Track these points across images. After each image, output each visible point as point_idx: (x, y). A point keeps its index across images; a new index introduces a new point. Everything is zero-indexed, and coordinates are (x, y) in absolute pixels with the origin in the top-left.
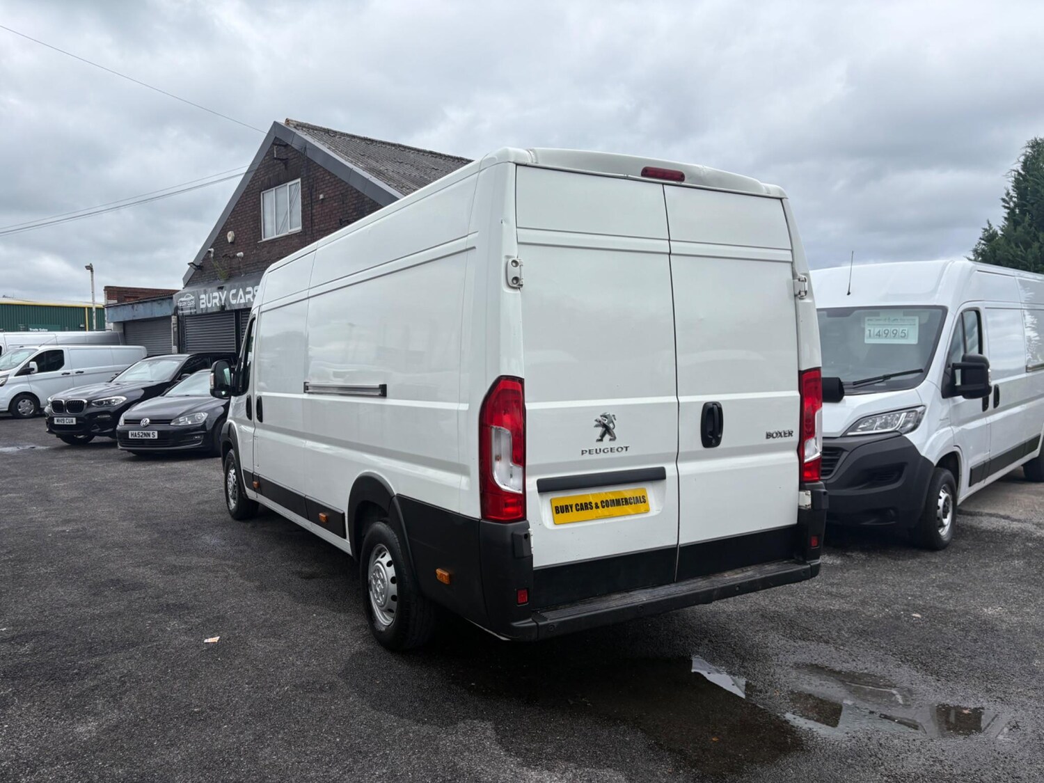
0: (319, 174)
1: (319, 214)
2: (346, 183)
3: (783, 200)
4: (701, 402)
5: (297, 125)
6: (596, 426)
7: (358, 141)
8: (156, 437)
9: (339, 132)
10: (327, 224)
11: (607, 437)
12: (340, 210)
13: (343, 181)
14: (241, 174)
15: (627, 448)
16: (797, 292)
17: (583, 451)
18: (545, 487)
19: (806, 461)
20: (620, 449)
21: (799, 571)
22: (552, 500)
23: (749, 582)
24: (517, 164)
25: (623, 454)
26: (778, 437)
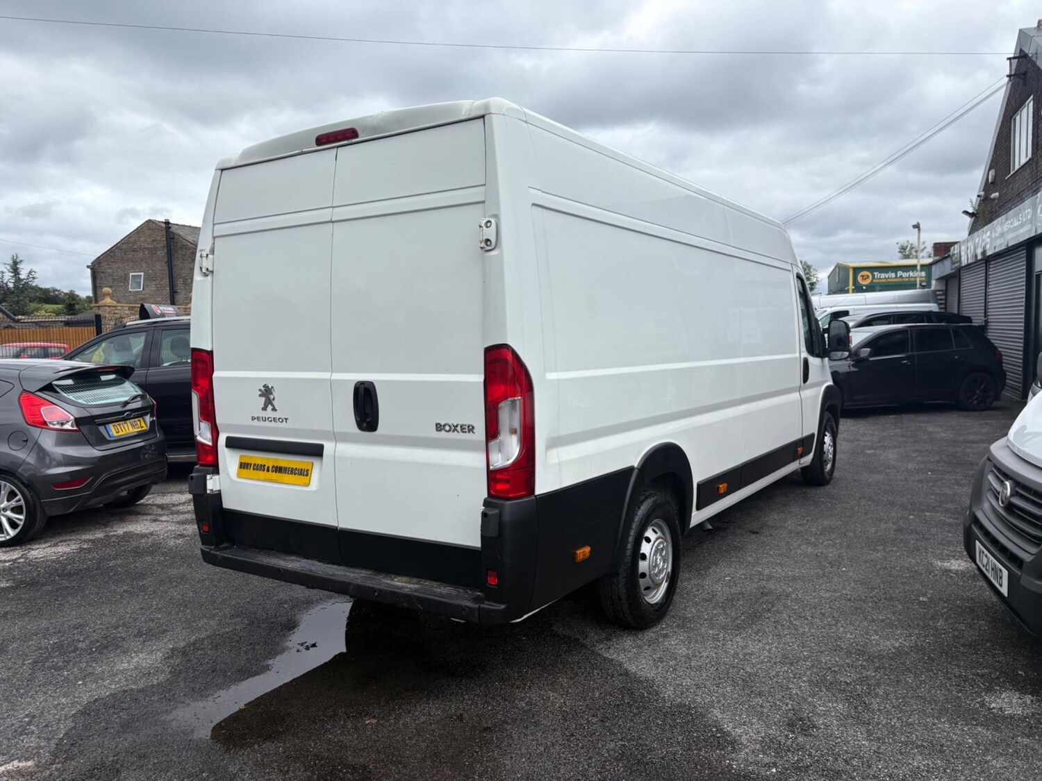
4: (353, 381)
6: (260, 395)
11: (270, 407)
16: (480, 243)
17: (253, 417)
18: (233, 443)
19: (491, 468)
20: (281, 420)
21: (460, 606)
22: (241, 457)
23: (390, 592)
24: (222, 170)
25: (284, 425)
26: (453, 431)
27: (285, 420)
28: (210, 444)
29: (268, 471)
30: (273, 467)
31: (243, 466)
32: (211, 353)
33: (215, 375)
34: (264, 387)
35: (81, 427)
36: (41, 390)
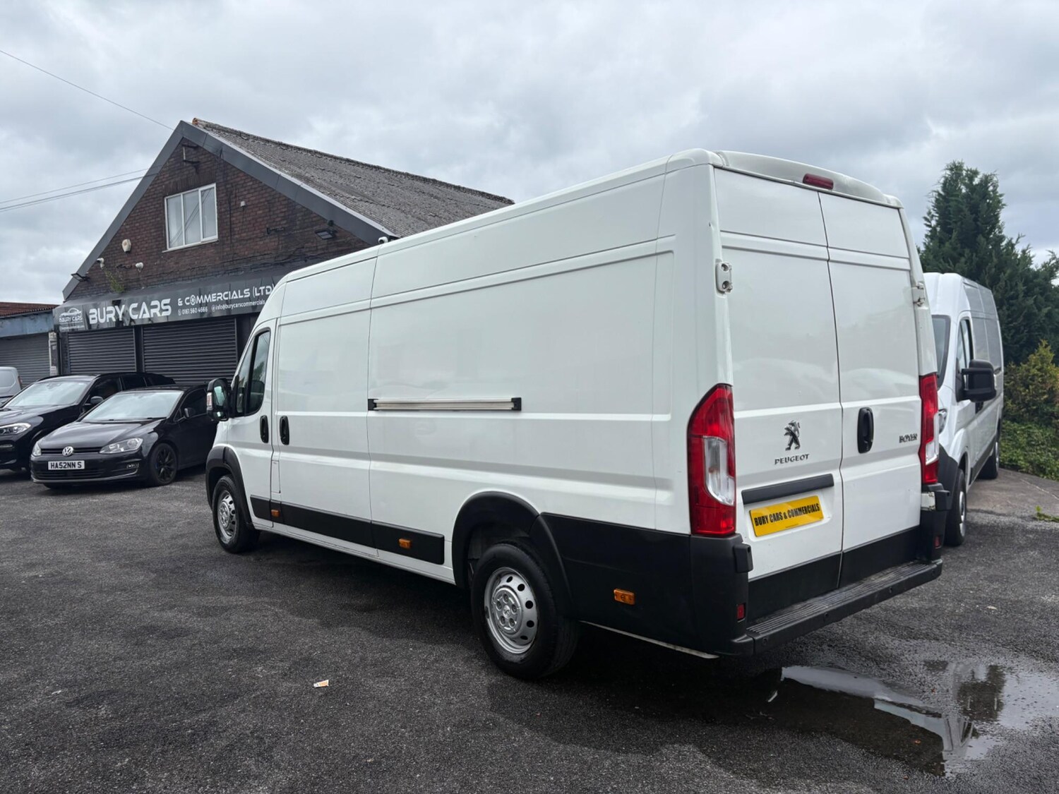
0: (239, 179)
1: (240, 222)
2: (274, 190)
3: (901, 210)
4: (856, 408)
5: (207, 126)
6: (786, 434)
7: (273, 146)
8: (83, 467)
9: (252, 135)
10: (250, 233)
11: (794, 445)
12: (266, 218)
13: (269, 187)
14: (138, 178)
15: (807, 455)
16: (916, 299)
18: (751, 498)
19: (927, 464)
20: (803, 457)
24: (715, 167)
25: (805, 462)
26: (908, 440)
29: (785, 517)
30: (788, 511)
31: (758, 522)
34: (791, 424)
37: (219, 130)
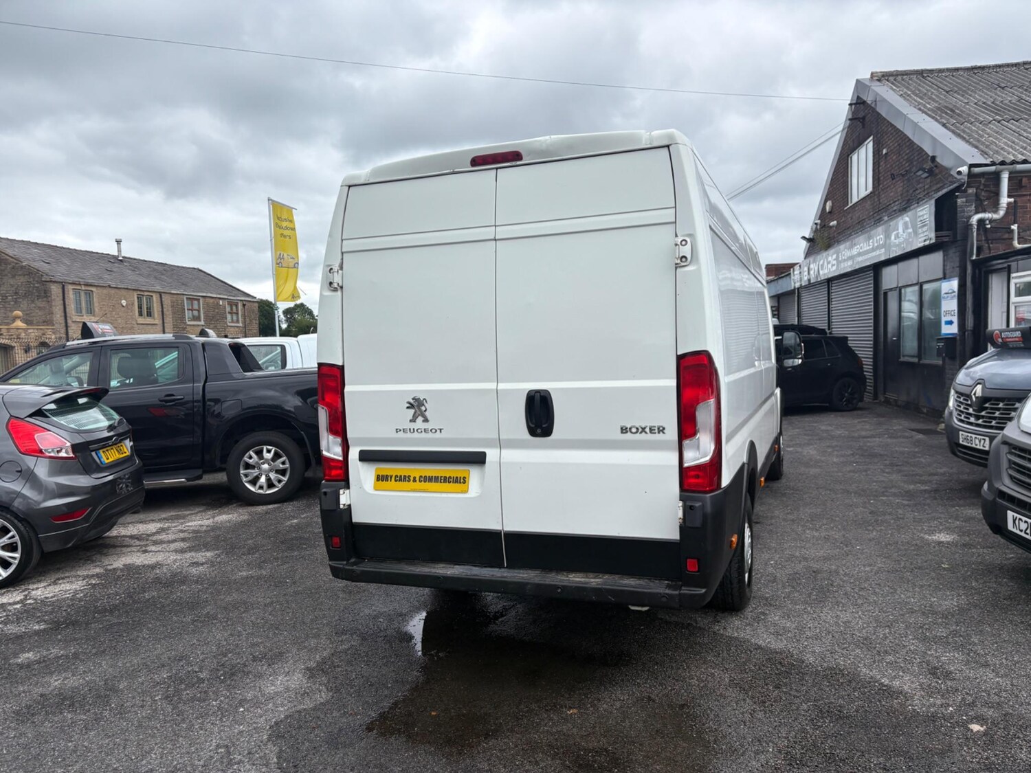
0: (884, 127)
1: (883, 171)
2: (902, 133)
3: (671, 147)
4: (524, 390)
5: (883, 76)
6: (408, 408)
11: (420, 419)
13: (900, 131)
15: (441, 430)
17: (397, 430)
18: (368, 457)
19: (686, 465)
20: (434, 431)
21: (658, 594)
22: (376, 469)
23: (576, 587)
24: (350, 186)
25: (438, 435)
26: (641, 433)
27: (438, 431)
28: (341, 458)
29: (415, 480)
30: (421, 477)
31: (380, 478)
32: (341, 369)
33: (347, 389)
34: (413, 399)
35: (77, 454)
36: (31, 416)
37: (897, 75)
